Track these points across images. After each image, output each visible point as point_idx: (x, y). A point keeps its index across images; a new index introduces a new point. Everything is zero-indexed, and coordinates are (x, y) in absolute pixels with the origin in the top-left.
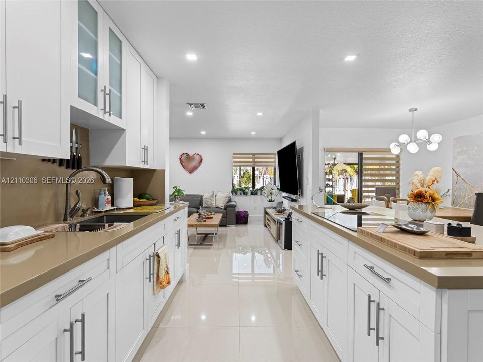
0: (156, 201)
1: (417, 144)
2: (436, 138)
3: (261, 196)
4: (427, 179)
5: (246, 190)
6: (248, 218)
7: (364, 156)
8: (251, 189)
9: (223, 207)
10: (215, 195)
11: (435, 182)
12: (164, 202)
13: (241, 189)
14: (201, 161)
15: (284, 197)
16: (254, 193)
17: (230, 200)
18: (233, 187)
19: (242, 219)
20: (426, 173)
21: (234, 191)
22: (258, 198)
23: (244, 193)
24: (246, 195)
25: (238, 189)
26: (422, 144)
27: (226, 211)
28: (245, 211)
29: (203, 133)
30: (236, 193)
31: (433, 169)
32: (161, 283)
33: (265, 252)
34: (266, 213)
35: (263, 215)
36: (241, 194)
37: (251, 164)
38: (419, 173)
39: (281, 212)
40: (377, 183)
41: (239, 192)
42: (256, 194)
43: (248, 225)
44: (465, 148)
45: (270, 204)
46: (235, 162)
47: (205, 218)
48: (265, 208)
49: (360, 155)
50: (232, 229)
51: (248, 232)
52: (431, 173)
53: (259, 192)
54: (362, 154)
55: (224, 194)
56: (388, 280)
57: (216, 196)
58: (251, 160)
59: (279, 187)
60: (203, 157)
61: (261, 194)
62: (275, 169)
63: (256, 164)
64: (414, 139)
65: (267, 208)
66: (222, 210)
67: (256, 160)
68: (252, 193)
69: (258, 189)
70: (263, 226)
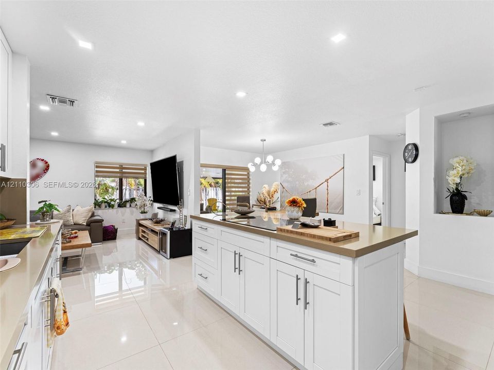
0: (12, 222)
1: (266, 165)
2: (278, 162)
3: (131, 208)
4: (272, 190)
5: (113, 203)
6: (117, 232)
7: (227, 172)
8: (118, 201)
9: (85, 224)
10: (71, 210)
11: (276, 193)
12: (25, 223)
13: (105, 202)
14: (47, 168)
15: (158, 208)
16: (122, 205)
17: (93, 215)
18: (95, 199)
19: (109, 234)
20: (270, 186)
21: (97, 204)
22: (127, 210)
23: (110, 206)
24: (113, 208)
25: (102, 202)
26: (270, 166)
27: (89, 227)
28: (113, 226)
29: (55, 134)
30: (100, 206)
31: (275, 183)
32: (58, 328)
33: (135, 265)
34: (140, 225)
35: (134, 228)
36: (106, 207)
37: (119, 175)
38: (266, 186)
39: (159, 222)
40: (237, 194)
41: (103, 205)
42: (125, 206)
43: (117, 241)
44: (287, 170)
45: (142, 216)
46: (97, 172)
47: (69, 238)
48: (138, 221)
49: (224, 171)
50: (99, 247)
51: (117, 248)
52: (273, 186)
53: (128, 205)
54: (225, 170)
55: (86, 208)
56: (313, 261)
57: (73, 210)
58: (118, 170)
59: (152, 198)
60: (50, 163)
61: (130, 206)
62: (145, 181)
63: (124, 175)
64: (264, 161)
65: (141, 220)
66: (85, 227)
67: (124, 170)
68: (120, 206)
69: (126, 201)
70: (135, 240)
